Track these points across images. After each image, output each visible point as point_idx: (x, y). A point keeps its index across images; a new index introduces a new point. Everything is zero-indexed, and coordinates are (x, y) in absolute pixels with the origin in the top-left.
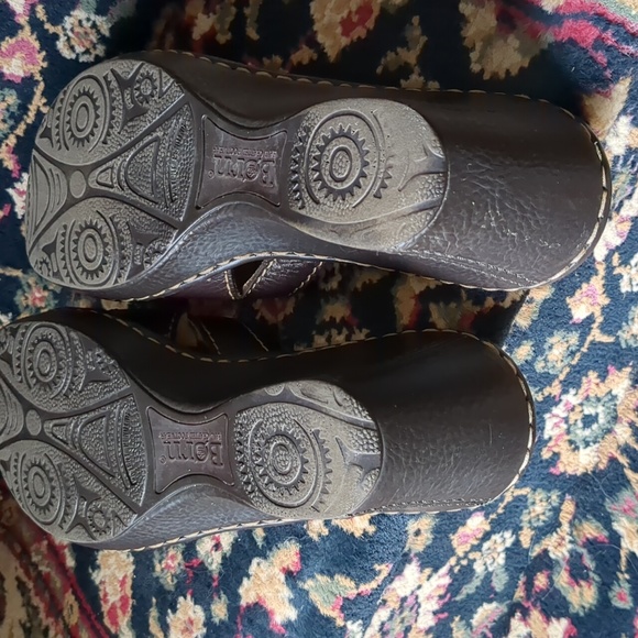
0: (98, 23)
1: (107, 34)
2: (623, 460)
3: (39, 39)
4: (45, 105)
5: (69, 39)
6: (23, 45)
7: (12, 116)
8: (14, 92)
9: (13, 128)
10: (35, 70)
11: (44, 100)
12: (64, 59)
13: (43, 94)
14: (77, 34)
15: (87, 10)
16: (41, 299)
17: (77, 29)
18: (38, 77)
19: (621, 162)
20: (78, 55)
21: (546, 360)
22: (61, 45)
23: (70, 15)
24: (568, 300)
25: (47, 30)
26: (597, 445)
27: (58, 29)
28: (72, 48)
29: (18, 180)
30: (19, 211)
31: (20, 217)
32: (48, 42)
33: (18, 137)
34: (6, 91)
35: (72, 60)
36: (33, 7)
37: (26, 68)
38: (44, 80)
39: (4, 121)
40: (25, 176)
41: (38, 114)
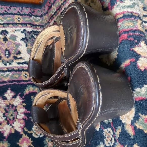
3: (28, 136)
5: (35, 133)
6: (24, 139)
10: (30, 144)
12: (36, 138)
17: (36, 130)
20: (39, 136)
22: (34, 135)
23: (33, 127)
25: (29, 133)
27: (32, 132)
28: (37, 135)
32: (30, 136)
35: (38, 138)
36: (23, 129)
37: (28, 144)
38: (33, 145)
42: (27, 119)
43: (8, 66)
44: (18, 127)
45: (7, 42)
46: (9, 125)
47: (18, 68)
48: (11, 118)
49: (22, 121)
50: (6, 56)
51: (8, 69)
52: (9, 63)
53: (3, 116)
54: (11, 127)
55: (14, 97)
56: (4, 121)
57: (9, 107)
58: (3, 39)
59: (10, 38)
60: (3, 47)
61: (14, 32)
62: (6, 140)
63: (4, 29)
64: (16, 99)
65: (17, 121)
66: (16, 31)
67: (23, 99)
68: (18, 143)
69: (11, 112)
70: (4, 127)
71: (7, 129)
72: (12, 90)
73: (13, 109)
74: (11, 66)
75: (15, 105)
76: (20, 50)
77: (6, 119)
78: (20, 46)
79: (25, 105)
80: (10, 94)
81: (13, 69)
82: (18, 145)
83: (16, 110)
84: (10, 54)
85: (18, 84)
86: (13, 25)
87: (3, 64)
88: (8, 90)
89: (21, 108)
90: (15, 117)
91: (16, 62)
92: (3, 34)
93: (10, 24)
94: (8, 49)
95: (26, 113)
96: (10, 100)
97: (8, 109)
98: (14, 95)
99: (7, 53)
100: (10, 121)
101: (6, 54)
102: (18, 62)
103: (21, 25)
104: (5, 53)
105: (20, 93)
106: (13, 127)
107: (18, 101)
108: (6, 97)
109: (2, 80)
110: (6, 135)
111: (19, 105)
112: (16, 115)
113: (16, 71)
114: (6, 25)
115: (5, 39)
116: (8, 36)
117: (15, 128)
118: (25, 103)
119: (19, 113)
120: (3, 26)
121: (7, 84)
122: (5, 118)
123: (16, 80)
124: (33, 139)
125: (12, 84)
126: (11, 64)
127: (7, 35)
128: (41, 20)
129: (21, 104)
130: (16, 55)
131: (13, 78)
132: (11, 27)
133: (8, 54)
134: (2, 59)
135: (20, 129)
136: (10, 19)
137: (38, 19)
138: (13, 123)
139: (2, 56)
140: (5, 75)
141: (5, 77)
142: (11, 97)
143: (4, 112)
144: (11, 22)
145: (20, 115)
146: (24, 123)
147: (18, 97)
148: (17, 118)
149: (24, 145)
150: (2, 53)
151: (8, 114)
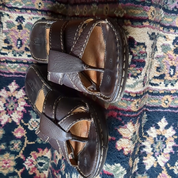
0: (38, 121)
3: (23, 127)
4: (28, 142)
5: (31, 126)
6: (20, 130)
7: (20, 146)
8: (20, 140)
9: (21, 149)
11: (28, 141)
12: (31, 131)
13: (27, 139)
14: (33, 124)
15: (34, 118)
17: (32, 123)
18: (25, 136)
22: (29, 127)
23: (30, 120)
25: (25, 125)
27: (28, 124)
28: (32, 128)
29: (25, 161)
30: (27, 168)
32: (26, 127)
34: (18, 141)
35: (33, 130)
36: (20, 120)
37: (22, 134)
38: (27, 136)
39: (19, 148)
40: (27, 160)
41: (27, 144)
42: (26, 112)
43: (18, 57)
44: (15, 118)
45: (21, 31)
46: (8, 115)
47: (27, 61)
48: (11, 109)
49: (21, 114)
50: (17, 46)
51: (16, 60)
52: (19, 55)
53: (3, 106)
54: (9, 117)
55: (18, 90)
56: (3, 111)
57: (11, 99)
58: (18, 26)
59: (25, 27)
60: (16, 36)
61: (31, 20)
62: (2, 128)
63: (20, 15)
64: (19, 92)
65: (16, 113)
66: (33, 18)
67: (26, 93)
68: (13, 132)
69: (12, 103)
70: (2, 116)
71: (5, 118)
72: (17, 83)
73: (14, 101)
74: (20, 57)
75: (17, 98)
77: (6, 110)
80: (14, 87)
81: (22, 61)
82: (13, 134)
83: (16, 103)
84: (21, 44)
86: (32, 11)
87: (13, 55)
88: (13, 82)
89: (22, 101)
90: (15, 108)
91: (26, 54)
92: (19, 21)
93: (28, 9)
94: (21, 39)
95: (26, 106)
96: (13, 93)
97: (10, 100)
98: (18, 88)
99: (19, 42)
100: (9, 111)
101: (17, 44)
103: (41, 12)
104: (17, 42)
105: (24, 87)
106: (11, 117)
107: (21, 94)
108: (10, 88)
109: (9, 71)
110: (3, 123)
111: (21, 98)
112: (16, 107)
113: (24, 63)
114: (24, 11)
115: (20, 27)
116: (24, 24)
117: (13, 119)
118: (27, 97)
119: (19, 106)
120: (21, 12)
121: (13, 76)
122: (5, 108)
123: (23, 73)
124: (28, 130)
125: (18, 77)
127: (23, 22)
128: (65, 8)
129: (23, 97)
130: (28, 47)
131: (20, 71)
132: (30, 14)
133: (19, 45)
134: (13, 49)
135: (17, 120)
136: (30, 3)
137: (62, 6)
138: (12, 114)
139: (13, 46)
140: (12, 67)
141: (12, 68)
142: (15, 89)
143: (5, 102)
144: (30, 7)
145: (20, 108)
146: (22, 115)
147: (21, 90)
148: (16, 110)
149: (19, 135)
150: (13, 42)
151: (8, 105)
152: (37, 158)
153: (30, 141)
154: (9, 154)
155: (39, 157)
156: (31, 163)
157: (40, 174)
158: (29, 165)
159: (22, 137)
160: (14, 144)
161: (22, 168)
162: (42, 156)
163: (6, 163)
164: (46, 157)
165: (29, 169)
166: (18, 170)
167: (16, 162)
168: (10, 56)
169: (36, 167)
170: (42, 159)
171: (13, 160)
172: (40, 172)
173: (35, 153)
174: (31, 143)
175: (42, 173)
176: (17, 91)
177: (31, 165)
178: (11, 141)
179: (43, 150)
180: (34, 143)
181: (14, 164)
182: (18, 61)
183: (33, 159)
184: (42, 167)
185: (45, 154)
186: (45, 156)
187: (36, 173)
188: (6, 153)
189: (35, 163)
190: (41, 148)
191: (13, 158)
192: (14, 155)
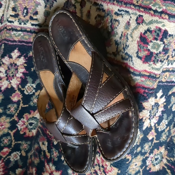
0: (33, 85)
1: (35, 87)
2: (166, 167)
3: (20, 92)
4: (23, 105)
5: (27, 90)
7: (16, 109)
8: (16, 104)
9: (16, 112)
10: (20, 99)
11: (23, 104)
12: (26, 95)
13: (22, 103)
14: (28, 89)
15: (30, 84)
16: (26, 146)
17: (28, 88)
18: (21, 100)
19: (154, 106)
21: (144, 150)
22: (25, 92)
23: (26, 85)
24: (147, 136)
25: (22, 90)
26: (159, 164)
27: (24, 89)
28: (28, 92)
29: (19, 122)
30: (19, 129)
31: (20, 130)
32: (22, 92)
33: (18, 113)
34: (14, 104)
35: (28, 95)
36: (18, 86)
37: (18, 99)
39: (14, 111)
40: (20, 121)
41: (22, 107)
42: (24, 78)
43: (22, 25)
44: (14, 84)
46: (8, 81)
47: (30, 29)
48: (11, 75)
49: (19, 79)
50: (23, 14)
51: (21, 28)
52: (23, 23)
53: (5, 72)
54: (9, 83)
55: (19, 57)
56: (4, 77)
57: (12, 65)
60: (23, 5)
62: (2, 93)
64: (20, 59)
65: (15, 79)
67: (26, 60)
68: (11, 97)
69: (13, 70)
70: (3, 82)
71: (5, 84)
72: (19, 50)
73: (15, 68)
74: (25, 26)
75: (18, 65)
76: (38, 11)
77: (6, 76)
78: (39, 6)
79: (26, 65)
80: (16, 54)
81: (26, 29)
82: (10, 98)
83: (17, 69)
84: (27, 13)
85: (26, 45)
87: (18, 23)
88: (16, 49)
89: (21, 68)
90: (14, 75)
91: (30, 23)
94: (27, 7)
95: (25, 73)
96: (15, 60)
97: (11, 67)
98: (20, 55)
100: (9, 78)
101: (24, 13)
102: (32, 23)
104: (24, 11)
105: (25, 54)
106: (10, 83)
107: (22, 61)
108: (12, 56)
109: (13, 39)
110: (3, 89)
111: (21, 65)
112: (16, 74)
113: (28, 32)
117: (12, 84)
118: (27, 64)
119: (19, 72)
121: (16, 43)
122: (6, 74)
123: (26, 41)
124: (24, 95)
125: (21, 45)
126: (26, 24)
129: (23, 64)
130: (32, 16)
131: (23, 39)
133: (25, 13)
134: (19, 17)
135: (16, 85)
138: (12, 80)
139: (19, 14)
140: (16, 35)
142: (16, 56)
143: (7, 69)
145: (19, 74)
146: (21, 81)
147: (22, 58)
148: (16, 76)
149: (15, 99)
150: (20, 10)
151: (9, 72)
152: (29, 119)
153: (24, 105)
154: (5, 117)
155: (30, 118)
156: (23, 124)
157: (29, 133)
158: (21, 126)
159: (18, 101)
160: (11, 108)
161: (15, 129)
162: (33, 117)
163: (2, 126)
164: (36, 118)
165: (21, 129)
166: (12, 131)
167: (10, 124)
168: (16, 24)
169: (26, 127)
170: (33, 120)
171: (7, 122)
172: (30, 131)
173: (27, 115)
174: (25, 106)
175: (31, 132)
176: (18, 59)
177: (23, 125)
178: (8, 105)
179: (34, 112)
180: (28, 106)
181: (8, 125)
182: (23, 30)
183: (25, 120)
184: (32, 127)
185: (36, 115)
186: (35, 116)
187: (26, 132)
188: (3, 116)
189: (26, 124)
190: (33, 110)
191: (8, 120)
192: (9, 118)
